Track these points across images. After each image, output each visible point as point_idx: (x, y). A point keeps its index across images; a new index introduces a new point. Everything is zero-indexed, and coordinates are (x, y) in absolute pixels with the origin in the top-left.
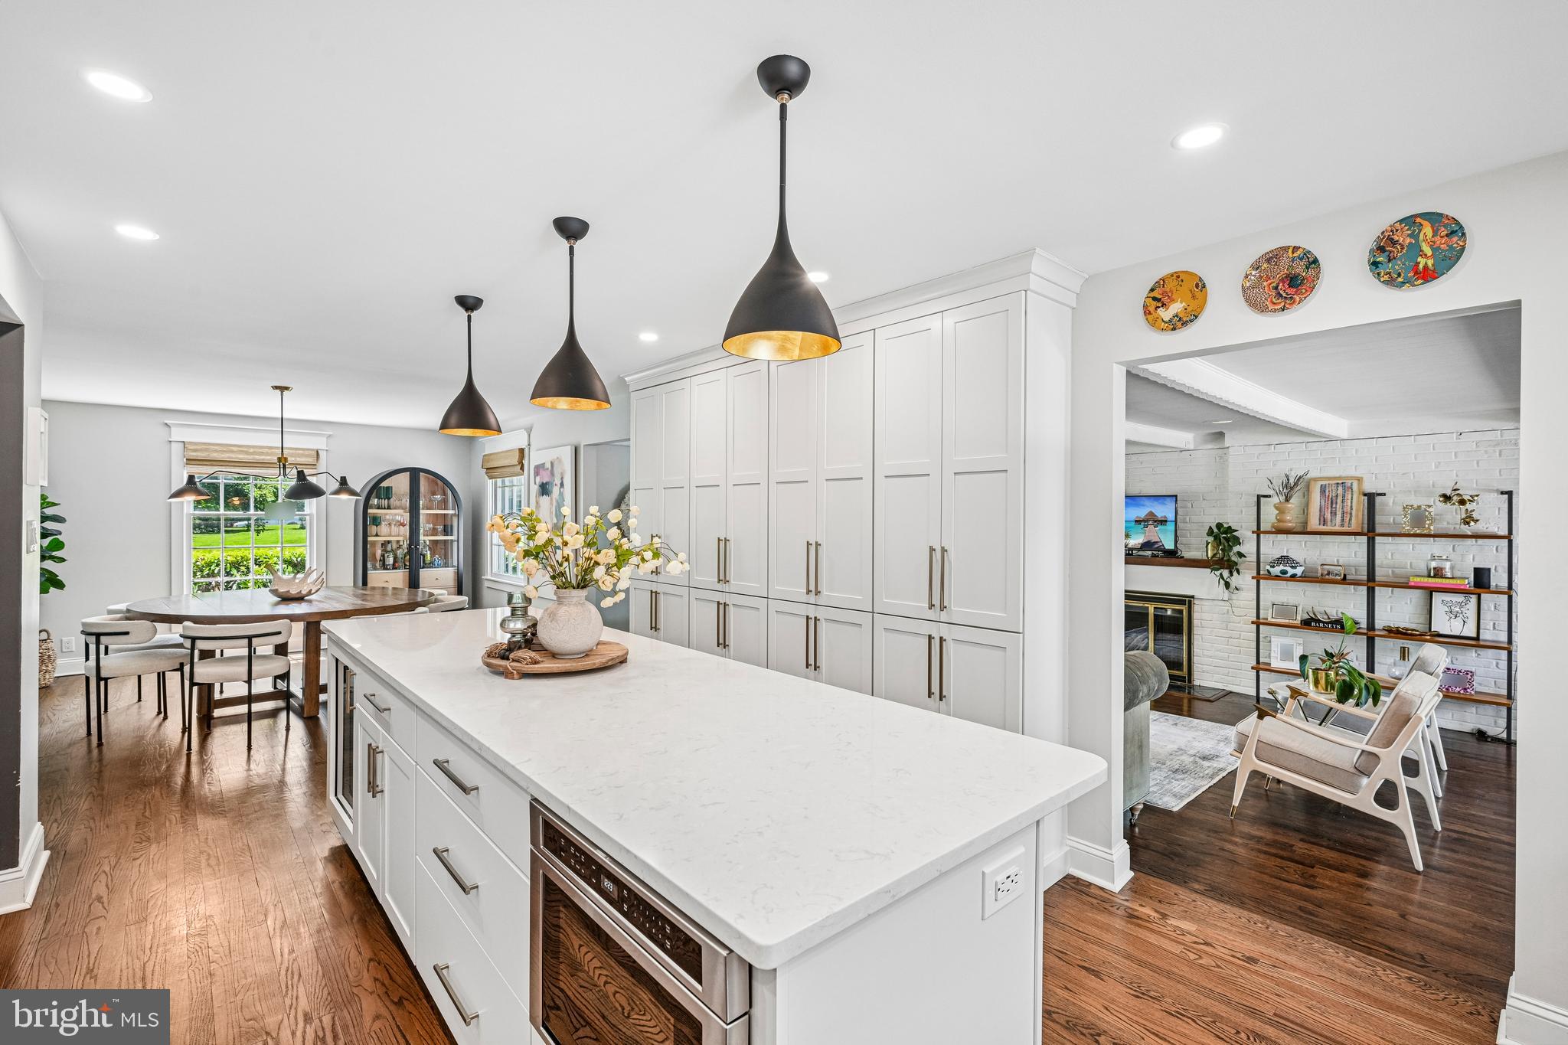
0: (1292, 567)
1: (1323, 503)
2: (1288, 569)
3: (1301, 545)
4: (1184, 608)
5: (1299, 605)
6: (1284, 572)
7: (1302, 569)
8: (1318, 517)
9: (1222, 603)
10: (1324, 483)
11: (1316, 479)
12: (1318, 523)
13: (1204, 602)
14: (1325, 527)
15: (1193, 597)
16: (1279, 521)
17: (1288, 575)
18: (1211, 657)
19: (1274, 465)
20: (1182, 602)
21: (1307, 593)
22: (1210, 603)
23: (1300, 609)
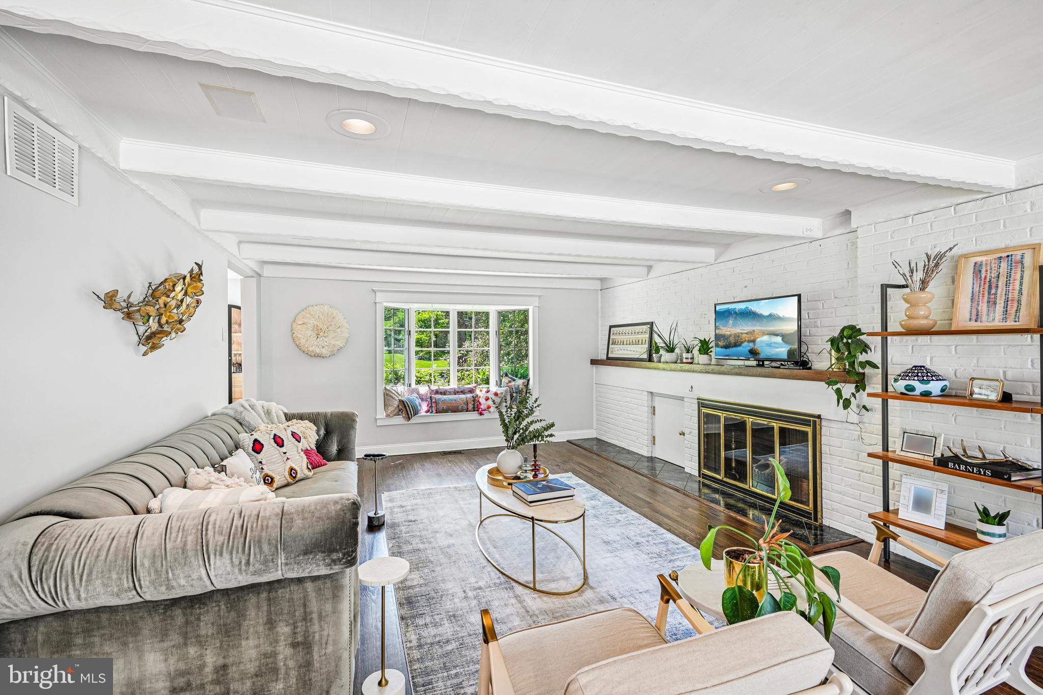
0: (922, 381)
1: (977, 289)
2: (916, 384)
3: (950, 352)
4: (809, 430)
5: (940, 435)
6: (911, 388)
7: (940, 384)
8: (969, 310)
9: (852, 427)
10: (979, 259)
11: (966, 256)
12: (968, 317)
13: (833, 425)
14: (978, 324)
15: (819, 417)
16: (909, 317)
17: (917, 392)
18: (840, 493)
19: (912, 243)
20: (806, 423)
21: (959, 418)
22: (839, 425)
23: (941, 441)
